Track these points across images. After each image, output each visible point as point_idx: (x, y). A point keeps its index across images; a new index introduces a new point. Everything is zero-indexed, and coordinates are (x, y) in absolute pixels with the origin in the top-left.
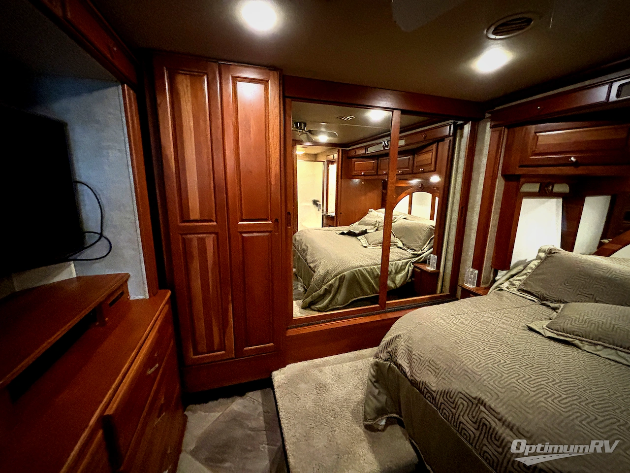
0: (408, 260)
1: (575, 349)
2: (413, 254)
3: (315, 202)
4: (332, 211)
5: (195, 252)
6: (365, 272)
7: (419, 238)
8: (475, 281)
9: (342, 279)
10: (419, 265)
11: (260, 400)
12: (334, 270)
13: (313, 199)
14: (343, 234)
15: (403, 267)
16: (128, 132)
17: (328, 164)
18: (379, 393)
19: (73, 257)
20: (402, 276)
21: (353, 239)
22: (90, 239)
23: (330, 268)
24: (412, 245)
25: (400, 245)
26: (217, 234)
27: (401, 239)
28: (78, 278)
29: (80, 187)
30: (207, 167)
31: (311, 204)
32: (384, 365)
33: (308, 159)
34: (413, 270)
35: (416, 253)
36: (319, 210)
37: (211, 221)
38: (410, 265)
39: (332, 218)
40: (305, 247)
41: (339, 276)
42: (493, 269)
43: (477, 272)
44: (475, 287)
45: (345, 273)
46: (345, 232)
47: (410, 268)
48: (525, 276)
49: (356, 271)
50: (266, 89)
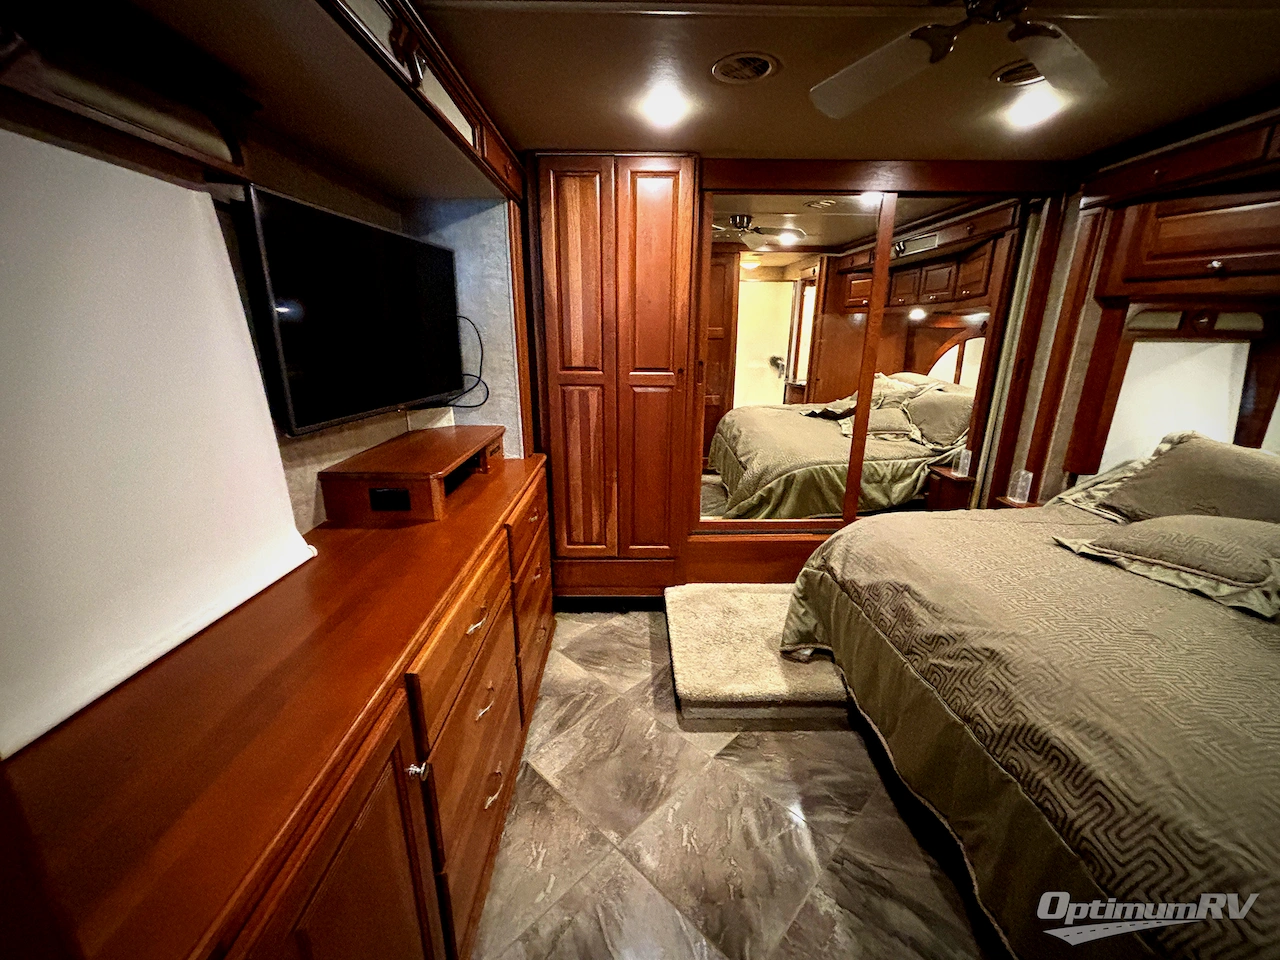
0: (919, 460)
1: (1113, 569)
2: (932, 450)
3: (774, 362)
4: (802, 378)
5: (576, 408)
6: (832, 473)
7: (953, 425)
8: (1027, 493)
9: (789, 482)
10: (937, 469)
11: (647, 621)
12: (779, 465)
13: (772, 355)
14: (813, 415)
15: (908, 471)
16: (512, 256)
17: (804, 286)
18: (805, 614)
19: (452, 403)
20: (905, 487)
21: (830, 424)
22: (468, 383)
23: (770, 462)
24: (935, 435)
25: (917, 435)
26: (602, 386)
27: (921, 426)
28: (457, 427)
29: (462, 322)
30: (594, 298)
31: (767, 365)
32: (815, 575)
33: (765, 278)
34: (928, 477)
35: (939, 447)
36: (780, 377)
37: (596, 369)
38: (923, 469)
39: (801, 388)
40: (737, 433)
41: (784, 476)
42: (1067, 474)
43: (1031, 475)
44: (1025, 502)
45: (796, 472)
46: (818, 412)
47: (922, 474)
48: (1119, 483)
49: (816, 469)
50: (676, 184)
